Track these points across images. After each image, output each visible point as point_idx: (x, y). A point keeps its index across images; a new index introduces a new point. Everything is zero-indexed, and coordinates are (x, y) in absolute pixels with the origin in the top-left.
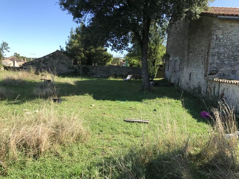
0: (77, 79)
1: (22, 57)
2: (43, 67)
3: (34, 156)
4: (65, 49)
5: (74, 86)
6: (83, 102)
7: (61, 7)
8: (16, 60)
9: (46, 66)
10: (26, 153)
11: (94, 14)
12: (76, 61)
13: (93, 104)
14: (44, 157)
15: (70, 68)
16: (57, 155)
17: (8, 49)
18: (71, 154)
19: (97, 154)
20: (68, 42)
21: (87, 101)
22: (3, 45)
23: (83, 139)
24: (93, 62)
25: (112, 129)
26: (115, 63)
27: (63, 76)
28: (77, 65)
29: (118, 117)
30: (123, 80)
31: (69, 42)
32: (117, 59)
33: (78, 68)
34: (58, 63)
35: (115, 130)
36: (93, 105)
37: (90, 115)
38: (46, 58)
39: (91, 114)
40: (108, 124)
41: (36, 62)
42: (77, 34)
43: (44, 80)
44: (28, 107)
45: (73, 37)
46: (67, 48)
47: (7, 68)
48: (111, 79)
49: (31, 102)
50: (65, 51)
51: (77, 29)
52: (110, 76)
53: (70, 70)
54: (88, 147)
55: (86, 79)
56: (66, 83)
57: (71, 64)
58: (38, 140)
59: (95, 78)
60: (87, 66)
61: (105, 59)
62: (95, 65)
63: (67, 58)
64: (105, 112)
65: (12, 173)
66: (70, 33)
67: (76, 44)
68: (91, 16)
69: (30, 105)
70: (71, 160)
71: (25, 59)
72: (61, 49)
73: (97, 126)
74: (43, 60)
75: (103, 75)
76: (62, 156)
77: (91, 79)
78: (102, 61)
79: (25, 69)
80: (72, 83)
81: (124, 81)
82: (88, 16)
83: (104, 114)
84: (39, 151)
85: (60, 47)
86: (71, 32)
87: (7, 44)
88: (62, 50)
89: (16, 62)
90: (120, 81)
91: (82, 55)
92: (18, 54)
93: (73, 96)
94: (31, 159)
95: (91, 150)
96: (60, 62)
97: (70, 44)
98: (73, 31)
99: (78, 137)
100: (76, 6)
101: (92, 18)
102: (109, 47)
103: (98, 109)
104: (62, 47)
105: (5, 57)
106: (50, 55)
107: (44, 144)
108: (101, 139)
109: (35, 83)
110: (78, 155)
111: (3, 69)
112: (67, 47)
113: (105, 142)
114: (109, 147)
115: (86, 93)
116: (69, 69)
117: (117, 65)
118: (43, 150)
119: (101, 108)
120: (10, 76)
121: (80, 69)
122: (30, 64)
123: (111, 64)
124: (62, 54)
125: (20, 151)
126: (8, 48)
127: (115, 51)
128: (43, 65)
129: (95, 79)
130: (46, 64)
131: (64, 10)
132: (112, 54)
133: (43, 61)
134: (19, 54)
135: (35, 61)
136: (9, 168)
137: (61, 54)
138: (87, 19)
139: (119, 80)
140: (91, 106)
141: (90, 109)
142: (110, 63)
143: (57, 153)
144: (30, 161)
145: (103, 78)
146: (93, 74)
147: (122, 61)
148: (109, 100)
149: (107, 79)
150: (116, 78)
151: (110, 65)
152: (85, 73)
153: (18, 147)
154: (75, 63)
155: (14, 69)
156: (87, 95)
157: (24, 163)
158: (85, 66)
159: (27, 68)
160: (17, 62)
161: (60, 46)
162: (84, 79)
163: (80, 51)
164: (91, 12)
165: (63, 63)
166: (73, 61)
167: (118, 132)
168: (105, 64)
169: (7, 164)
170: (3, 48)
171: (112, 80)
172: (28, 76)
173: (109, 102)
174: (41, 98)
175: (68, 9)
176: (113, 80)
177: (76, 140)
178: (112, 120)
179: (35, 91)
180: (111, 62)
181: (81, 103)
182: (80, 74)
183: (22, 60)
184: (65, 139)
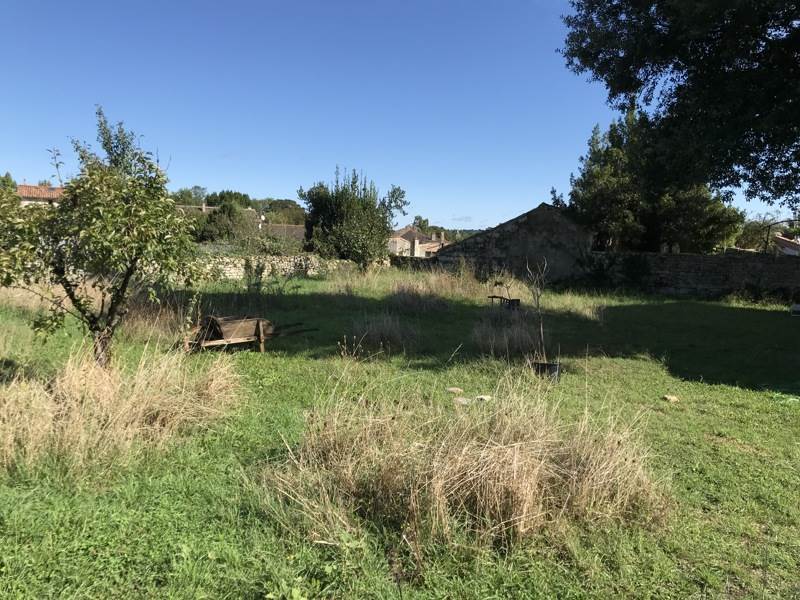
0: (606, 301)
1: (435, 228)
2: (495, 258)
3: (497, 543)
4: (567, 200)
5: (595, 322)
6: (633, 382)
7: (571, 63)
8: (419, 238)
9: (504, 255)
10: (473, 527)
11: (689, 72)
12: (603, 236)
13: (672, 394)
14: (526, 555)
15: (580, 262)
16: (564, 555)
17: (405, 208)
18: (612, 565)
19: (710, 587)
20: (578, 175)
21: (645, 380)
22: (393, 196)
23: (649, 519)
24: (664, 241)
25: (758, 498)
26: (751, 243)
27: (557, 287)
28: (603, 253)
29: (780, 455)
30: (785, 308)
31: (583, 175)
32: (763, 229)
33: (607, 261)
34: (542, 246)
35: (775, 506)
36: (673, 398)
37: (665, 434)
38: (506, 229)
39: (666, 428)
40: (740, 476)
41: (477, 243)
42: (613, 146)
43: (501, 298)
44: (462, 382)
45: (597, 157)
46: (574, 195)
47: (398, 261)
48: (734, 304)
49: (469, 367)
50: (568, 205)
51: (613, 129)
52: (730, 292)
53: (581, 270)
54: (673, 552)
55: (639, 302)
56: (569, 313)
57: (585, 247)
58: (508, 493)
59: (669, 296)
60: (643, 255)
61: (711, 227)
62: (670, 251)
63: (573, 227)
64: (723, 430)
65: (436, 581)
66: (589, 144)
67: (607, 180)
68: (672, 80)
69: (467, 376)
70: (614, 584)
71: (443, 234)
72: (554, 198)
73: (695, 477)
74: (497, 235)
75: (700, 287)
76: (582, 562)
77: (656, 302)
78: (700, 236)
79: (445, 263)
80: (588, 313)
81: (794, 312)
82: (661, 82)
83: (720, 435)
84: (511, 532)
85: (553, 192)
86: (593, 142)
87: (403, 192)
88: (557, 201)
89: (417, 242)
90: (775, 311)
91: (627, 217)
92: (424, 219)
93: (594, 359)
94: (487, 551)
95: (684, 567)
96: (549, 241)
97: (586, 182)
98: (601, 135)
99: (633, 506)
100: (622, 55)
101: (680, 88)
102: (740, 186)
103: (690, 413)
104: (558, 194)
105: (395, 229)
106: (520, 220)
107: (525, 510)
108: (718, 530)
109: (474, 307)
110: (635, 571)
111: (389, 265)
112: (575, 191)
113: (737, 546)
114: (755, 567)
115: (639, 352)
116: (578, 267)
117: (760, 249)
118: (522, 530)
119: (703, 412)
120: (406, 285)
121: (614, 266)
122: (458, 250)
123: (734, 247)
124: (557, 217)
125: (456, 517)
126: (405, 203)
127: (763, 198)
128: (497, 253)
129: (671, 301)
130: (506, 248)
131: (582, 70)
132: (741, 210)
133: (498, 240)
134: (427, 220)
135: (472, 240)
136: (427, 565)
137: (555, 217)
138: (656, 93)
139: (768, 308)
140: (665, 399)
141: (662, 410)
142: (731, 243)
143: (564, 548)
144: (485, 557)
145: (700, 299)
146: (660, 284)
147: (779, 235)
148: (734, 385)
149: (714, 303)
150: (756, 302)
151: (730, 250)
152: (633, 279)
153: (453, 505)
154: (600, 246)
155: (417, 264)
156: (644, 360)
157: (468, 559)
158: (634, 254)
159: (451, 262)
160: (420, 243)
161: (551, 190)
162: (628, 302)
163: (621, 202)
164: (677, 67)
165: (558, 246)
166: (591, 240)
167: (788, 515)
168: (709, 247)
169: (422, 550)
170: (393, 204)
171: (736, 308)
172: (453, 287)
173: (737, 393)
174: (497, 357)
175: (592, 67)
176: (741, 306)
177: (626, 517)
178: (757, 463)
179: (477, 333)
180: (734, 240)
181: (626, 384)
182: (615, 281)
183: (434, 237)
184: (588, 504)
